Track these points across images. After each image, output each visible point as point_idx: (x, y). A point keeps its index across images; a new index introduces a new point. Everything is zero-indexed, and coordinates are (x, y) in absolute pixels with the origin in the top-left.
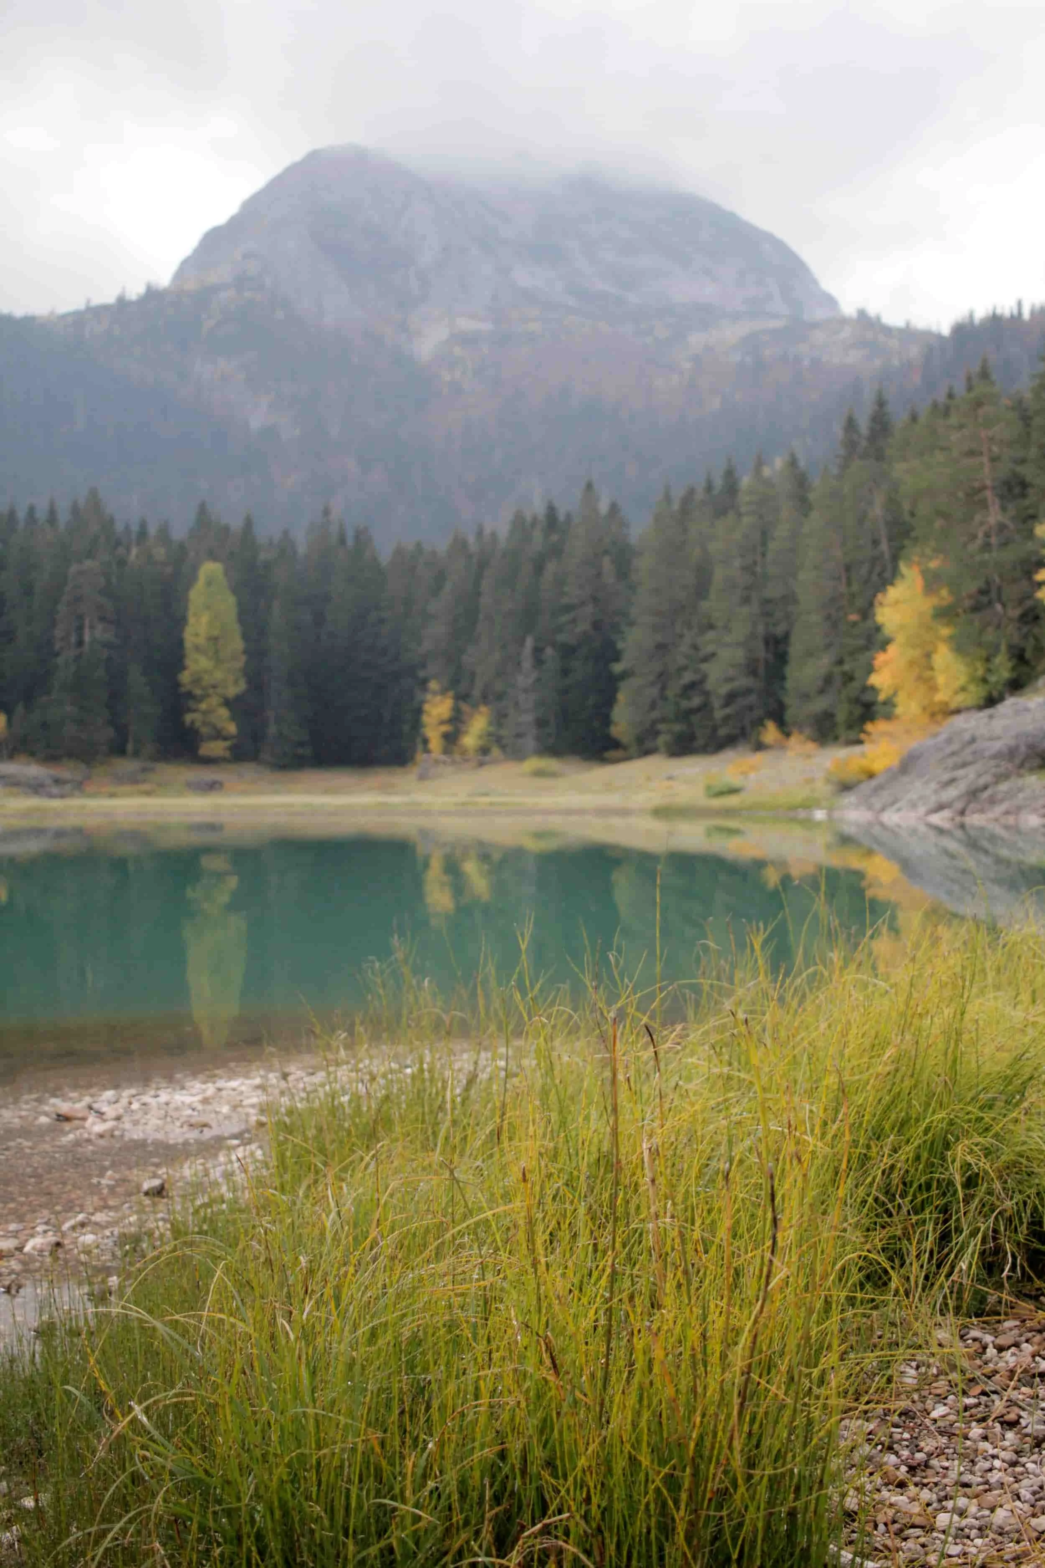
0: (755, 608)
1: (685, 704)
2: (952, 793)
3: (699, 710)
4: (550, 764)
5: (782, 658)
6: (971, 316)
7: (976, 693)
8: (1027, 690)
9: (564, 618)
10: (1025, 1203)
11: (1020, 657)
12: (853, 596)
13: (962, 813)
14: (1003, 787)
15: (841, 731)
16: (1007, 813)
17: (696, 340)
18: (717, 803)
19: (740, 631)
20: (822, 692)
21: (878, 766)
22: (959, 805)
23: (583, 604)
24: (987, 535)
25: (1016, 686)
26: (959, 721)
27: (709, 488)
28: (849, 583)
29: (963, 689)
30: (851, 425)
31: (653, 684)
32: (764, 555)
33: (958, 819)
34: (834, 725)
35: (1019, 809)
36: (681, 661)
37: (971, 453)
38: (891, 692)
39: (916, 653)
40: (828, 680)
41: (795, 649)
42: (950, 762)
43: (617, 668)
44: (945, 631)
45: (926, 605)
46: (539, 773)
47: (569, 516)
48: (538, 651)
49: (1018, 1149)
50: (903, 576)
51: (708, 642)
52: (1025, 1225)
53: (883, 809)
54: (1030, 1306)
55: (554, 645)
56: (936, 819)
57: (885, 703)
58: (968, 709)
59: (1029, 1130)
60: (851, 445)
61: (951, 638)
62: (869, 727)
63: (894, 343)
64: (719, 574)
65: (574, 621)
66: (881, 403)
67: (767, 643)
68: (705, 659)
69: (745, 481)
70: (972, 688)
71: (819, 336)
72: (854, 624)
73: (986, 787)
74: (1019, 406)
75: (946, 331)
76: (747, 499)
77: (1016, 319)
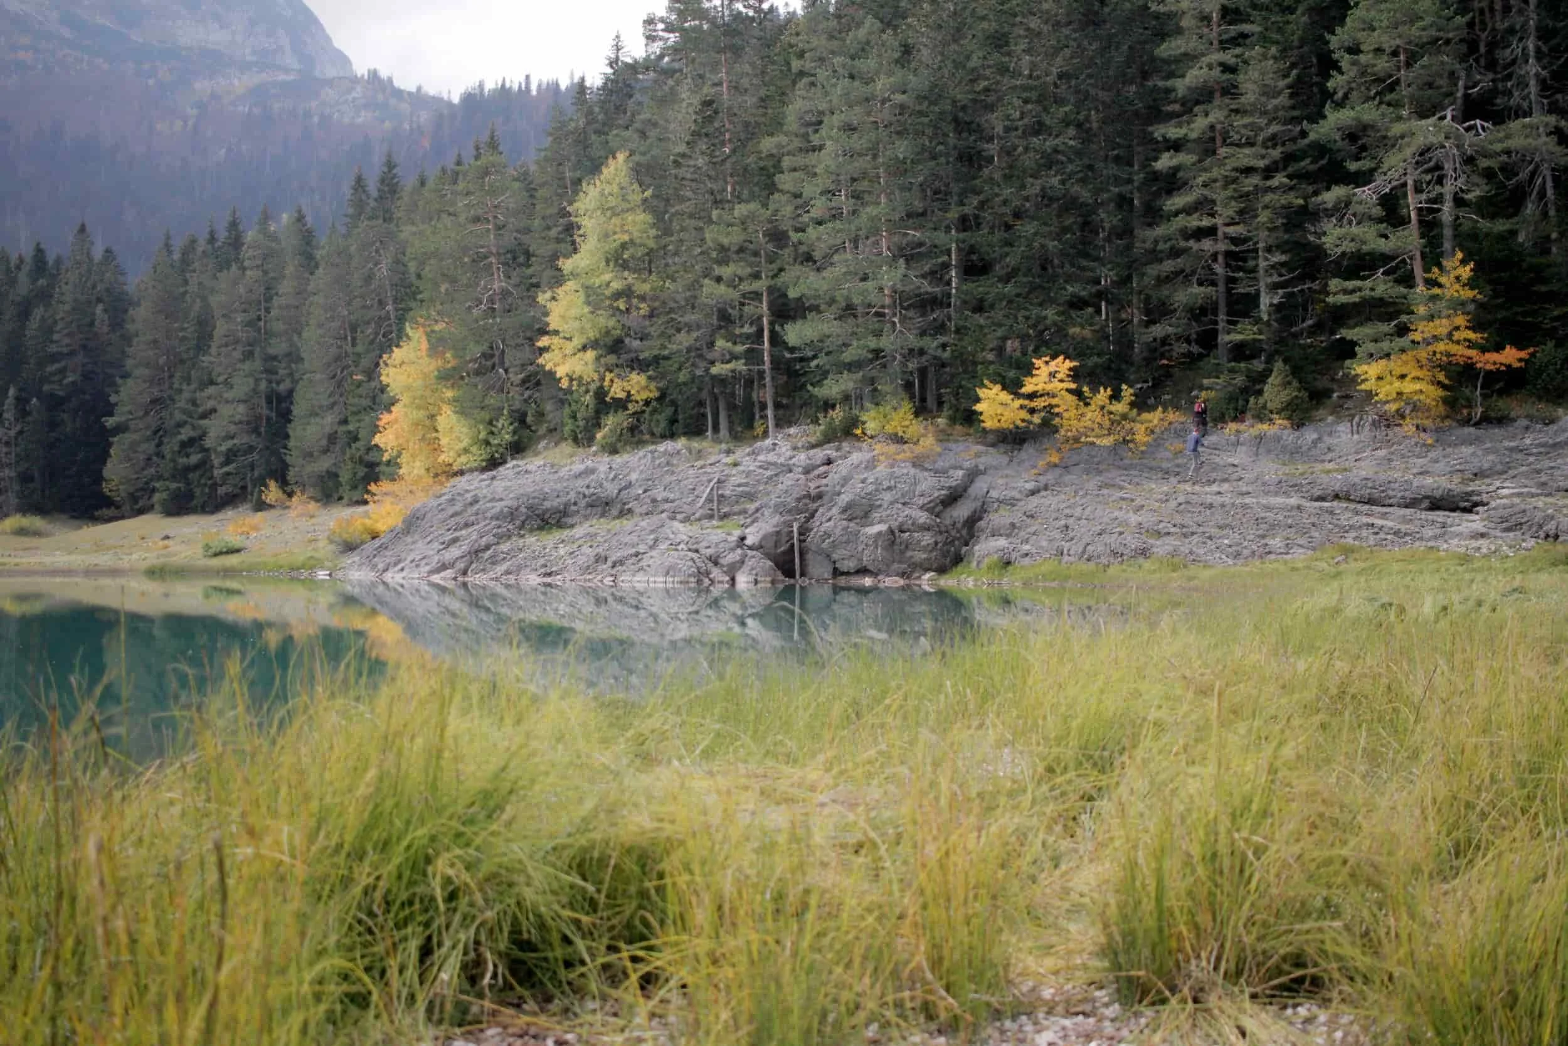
0: (257, 364)
1: (183, 461)
2: (454, 552)
3: (196, 467)
4: (36, 522)
5: (286, 416)
6: (481, 86)
7: (478, 455)
8: (529, 452)
9: (51, 368)
10: (505, 913)
11: (520, 419)
12: (359, 355)
13: (465, 573)
14: (505, 547)
15: (345, 490)
16: (508, 572)
17: (202, 86)
18: (217, 562)
19: (242, 386)
20: (326, 451)
21: (381, 526)
22: (461, 565)
23: (72, 353)
24: (491, 300)
25: (518, 449)
26: (462, 482)
27: (212, 239)
28: (354, 345)
29: (466, 451)
30: (359, 184)
31: (148, 440)
32: (268, 310)
33: (460, 579)
34: (339, 485)
35: (519, 568)
36: (179, 416)
37: (477, 220)
38: (395, 453)
39: (422, 414)
40: (332, 438)
41: (299, 409)
42: (452, 522)
43: (110, 422)
44: (449, 394)
45: (431, 366)
46: (21, 532)
47: (58, 261)
48: (21, 402)
49: (497, 860)
50: (409, 338)
51: (208, 397)
52: (506, 934)
53: (385, 570)
54: (510, 1011)
55: (39, 395)
56: (436, 578)
57: (389, 463)
58: (471, 470)
59: (508, 840)
60: (359, 205)
61: (455, 400)
62: (373, 487)
63: (405, 107)
64: (221, 329)
65: (63, 371)
66: (390, 165)
67: (269, 401)
68: (205, 416)
69: (250, 235)
70: (474, 449)
71: (329, 94)
72: (359, 384)
73: (488, 547)
74: (524, 177)
75: (456, 99)
76: (251, 253)
77: (525, 92)
